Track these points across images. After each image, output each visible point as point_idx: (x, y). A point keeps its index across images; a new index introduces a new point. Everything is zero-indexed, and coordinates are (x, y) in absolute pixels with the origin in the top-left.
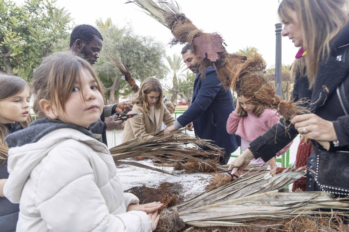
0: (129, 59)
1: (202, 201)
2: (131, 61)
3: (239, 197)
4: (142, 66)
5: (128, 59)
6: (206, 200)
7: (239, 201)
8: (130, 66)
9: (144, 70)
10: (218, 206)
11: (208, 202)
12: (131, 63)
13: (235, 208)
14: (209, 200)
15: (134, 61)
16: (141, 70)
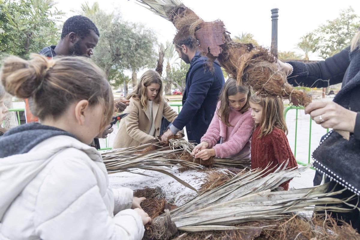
0: (118, 47)
1: (194, 205)
2: (121, 50)
3: (232, 199)
4: (133, 55)
5: (117, 48)
6: (198, 205)
7: (232, 203)
8: (120, 55)
9: (135, 59)
10: (210, 210)
11: (200, 206)
12: (121, 52)
13: (228, 211)
14: (201, 203)
15: (124, 50)
16: (132, 59)
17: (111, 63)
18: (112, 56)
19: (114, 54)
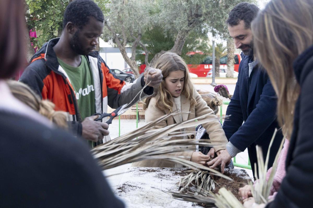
0: (199, 4)
2: (202, 7)
4: (221, 16)
5: (197, 5)
8: (201, 16)
9: (224, 22)
12: (202, 11)
15: (207, 7)
16: (219, 22)
17: (186, 29)
18: (188, 17)
19: (193, 14)
